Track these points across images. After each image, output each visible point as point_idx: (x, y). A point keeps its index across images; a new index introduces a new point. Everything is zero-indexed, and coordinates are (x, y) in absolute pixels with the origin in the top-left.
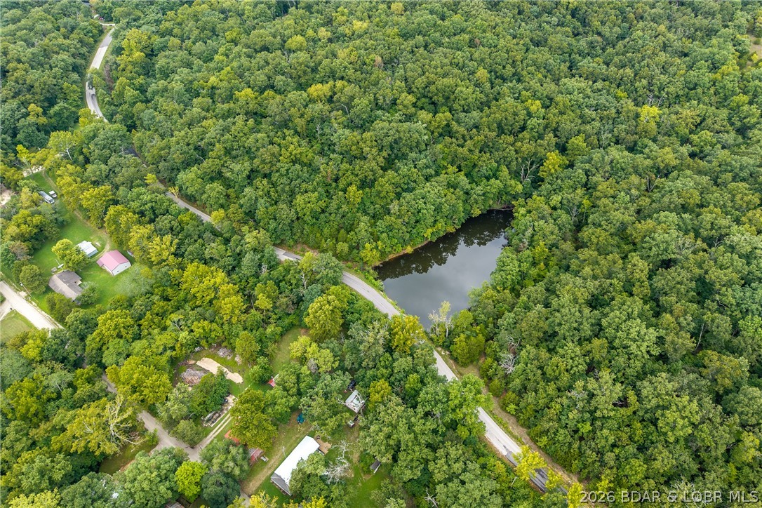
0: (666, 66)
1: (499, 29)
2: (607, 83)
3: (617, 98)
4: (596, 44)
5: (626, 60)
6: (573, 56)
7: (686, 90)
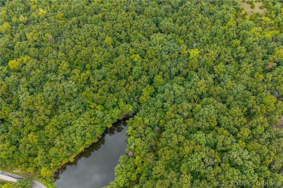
0: (202, 23)
1: (119, 7)
2: (174, 34)
3: (179, 44)
4: (168, 10)
5: (183, 20)
6: (158, 18)
7: (212, 37)
